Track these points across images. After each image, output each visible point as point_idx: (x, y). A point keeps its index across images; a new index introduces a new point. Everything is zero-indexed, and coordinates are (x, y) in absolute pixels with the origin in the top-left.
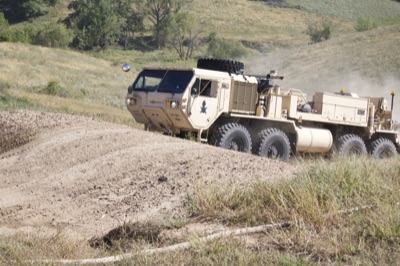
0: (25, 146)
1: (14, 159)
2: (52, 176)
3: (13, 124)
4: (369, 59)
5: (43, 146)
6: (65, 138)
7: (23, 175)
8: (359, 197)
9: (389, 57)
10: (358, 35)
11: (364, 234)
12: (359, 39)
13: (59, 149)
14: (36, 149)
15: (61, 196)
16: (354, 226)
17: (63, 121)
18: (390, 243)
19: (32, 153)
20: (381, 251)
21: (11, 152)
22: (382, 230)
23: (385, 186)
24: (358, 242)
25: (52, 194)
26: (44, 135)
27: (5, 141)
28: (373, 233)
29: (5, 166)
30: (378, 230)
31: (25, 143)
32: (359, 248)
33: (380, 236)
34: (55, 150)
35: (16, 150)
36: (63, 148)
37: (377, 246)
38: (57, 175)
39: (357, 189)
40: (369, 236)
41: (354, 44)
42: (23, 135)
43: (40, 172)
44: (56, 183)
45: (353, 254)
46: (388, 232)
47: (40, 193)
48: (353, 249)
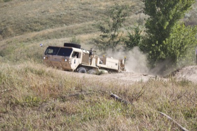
4: (11, 16)
8: (6, 84)
9: (20, 14)
10: (5, 4)
11: (10, 103)
12: (5, 6)
16: (4, 99)
18: (23, 106)
20: (18, 111)
22: (18, 100)
23: (19, 78)
24: (7, 107)
28: (14, 102)
30: (16, 100)
32: (8, 110)
33: (17, 103)
37: (16, 108)
39: (5, 80)
40: (12, 103)
41: (3, 8)
45: (5, 113)
46: (21, 101)
48: (4, 110)
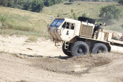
0: (108, 64)
1: (104, 68)
2: (116, 74)
3: (105, 57)
5: (114, 64)
6: (121, 62)
7: (107, 73)
13: (119, 65)
14: (112, 65)
15: (118, 80)
17: (120, 57)
19: (110, 66)
21: (104, 66)
25: (116, 79)
26: (114, 61)
27: (102, 62)
29: (102, 70)
31: (108, 63)
34: (117, 66)
35: (105, 65)
36: (120, 65)
38: (118, 74)
42: (108, 61)
43: (112, 72)
44: (117, 76)
47: (112, 79)
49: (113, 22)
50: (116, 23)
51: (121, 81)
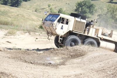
0: (84, 56)
1: (80, 60)
2: (91, 66)
3: (80, 50)
5: (89, 56)
6: (95, 54)
7: (83, 65)
13: (94, 57)
14: (87, 57)
15: (93, 71)
17: (95, 49)
19: (85, 58)
21: (79, 58)
25: (91, 71)
26: (89, 53)
27: (78, 54)
29: (77, 62)
31: (84, 55)
34: (92, 58)
35: (81, 57)
36: (95, 57)
38: (93, 65)
42: (83, 53)
43: (88, 64)
44: (92, 68)
47: (87, 70)
49: (88, 17)
50: (91, 17)
51: (95, 72)
